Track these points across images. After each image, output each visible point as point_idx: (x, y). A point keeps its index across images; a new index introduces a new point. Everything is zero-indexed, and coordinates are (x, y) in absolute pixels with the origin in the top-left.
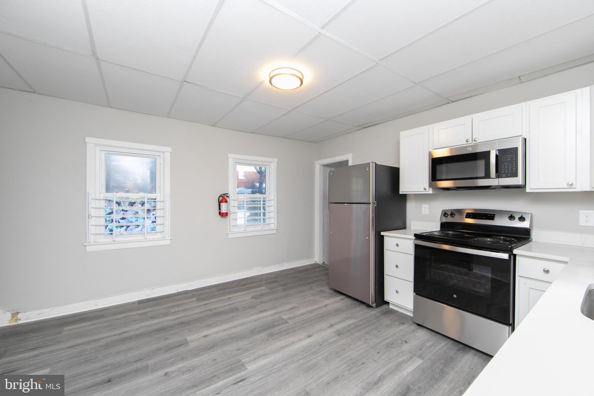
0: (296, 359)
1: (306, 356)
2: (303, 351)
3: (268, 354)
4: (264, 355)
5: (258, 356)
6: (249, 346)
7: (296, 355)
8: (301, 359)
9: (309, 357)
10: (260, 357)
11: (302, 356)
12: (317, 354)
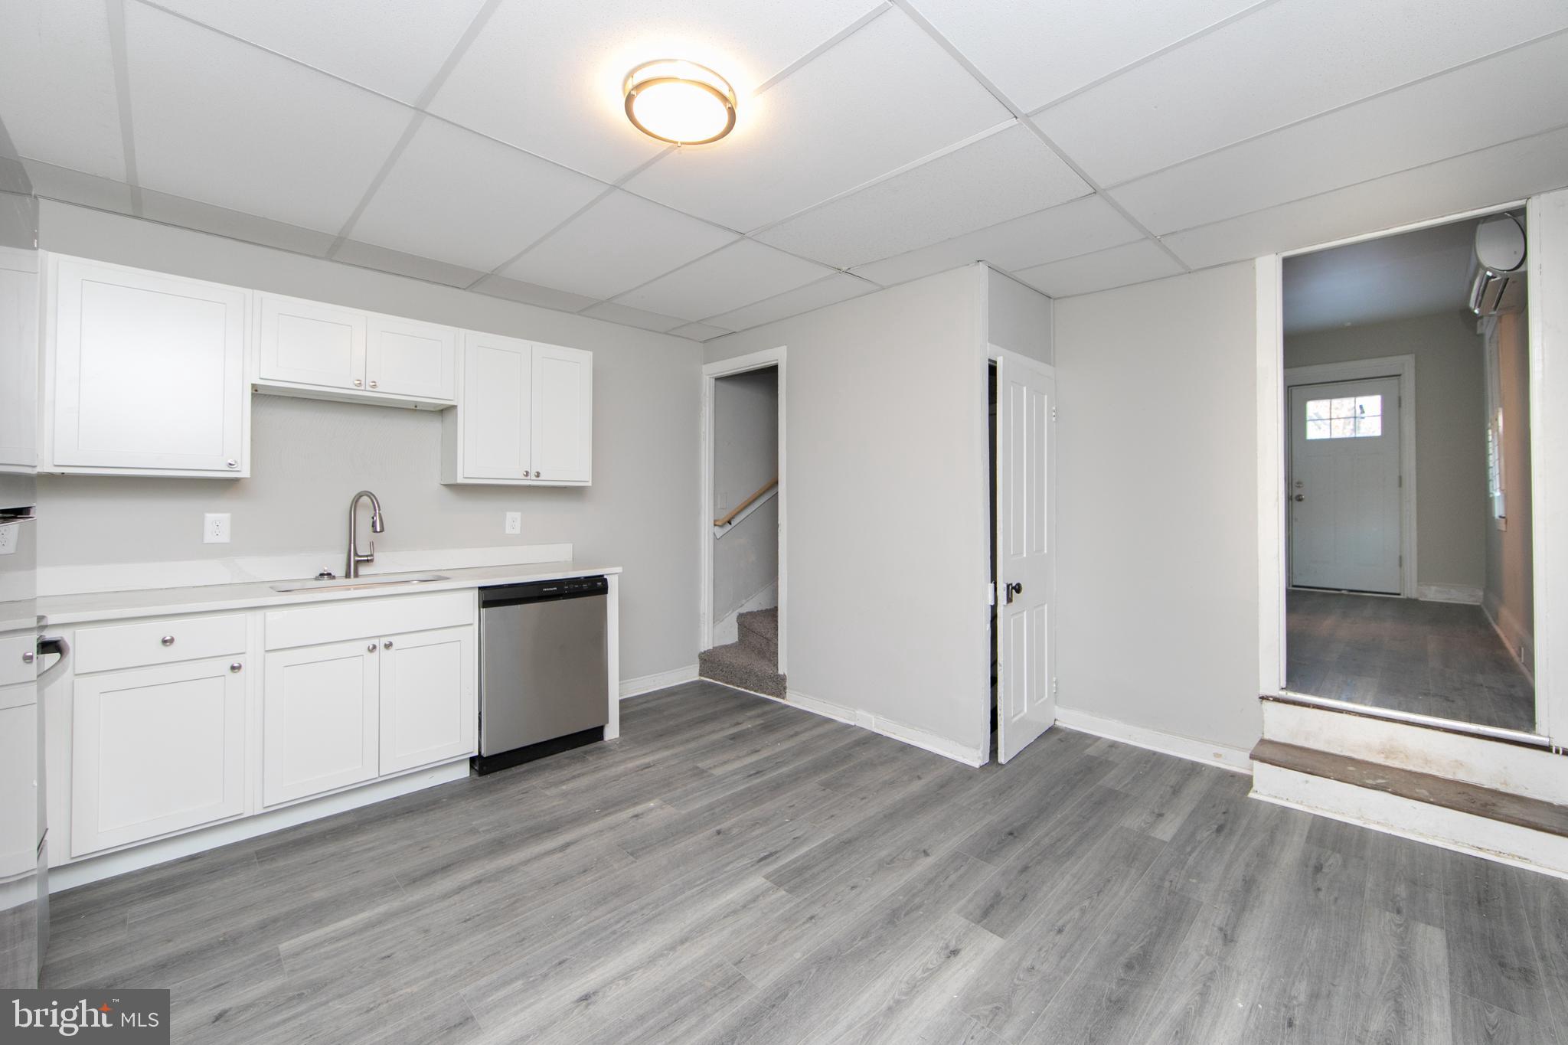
0: (645, 911)
1: (617, 922)
2: (623, 934)
3: (725, 917)
4: (735, 912)
5: (751, 908)
6: (786, 932)
7: (646, 922)
8: (635, 912)
9: (612, 921)
10: (744, 907)
11: (628, 922)
12: (584, 933)
